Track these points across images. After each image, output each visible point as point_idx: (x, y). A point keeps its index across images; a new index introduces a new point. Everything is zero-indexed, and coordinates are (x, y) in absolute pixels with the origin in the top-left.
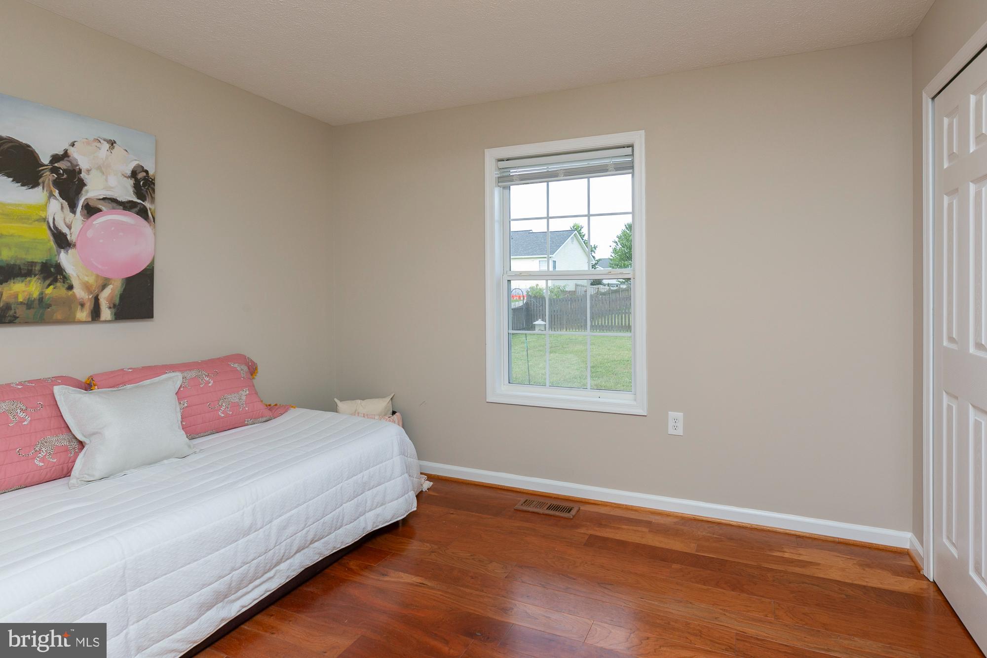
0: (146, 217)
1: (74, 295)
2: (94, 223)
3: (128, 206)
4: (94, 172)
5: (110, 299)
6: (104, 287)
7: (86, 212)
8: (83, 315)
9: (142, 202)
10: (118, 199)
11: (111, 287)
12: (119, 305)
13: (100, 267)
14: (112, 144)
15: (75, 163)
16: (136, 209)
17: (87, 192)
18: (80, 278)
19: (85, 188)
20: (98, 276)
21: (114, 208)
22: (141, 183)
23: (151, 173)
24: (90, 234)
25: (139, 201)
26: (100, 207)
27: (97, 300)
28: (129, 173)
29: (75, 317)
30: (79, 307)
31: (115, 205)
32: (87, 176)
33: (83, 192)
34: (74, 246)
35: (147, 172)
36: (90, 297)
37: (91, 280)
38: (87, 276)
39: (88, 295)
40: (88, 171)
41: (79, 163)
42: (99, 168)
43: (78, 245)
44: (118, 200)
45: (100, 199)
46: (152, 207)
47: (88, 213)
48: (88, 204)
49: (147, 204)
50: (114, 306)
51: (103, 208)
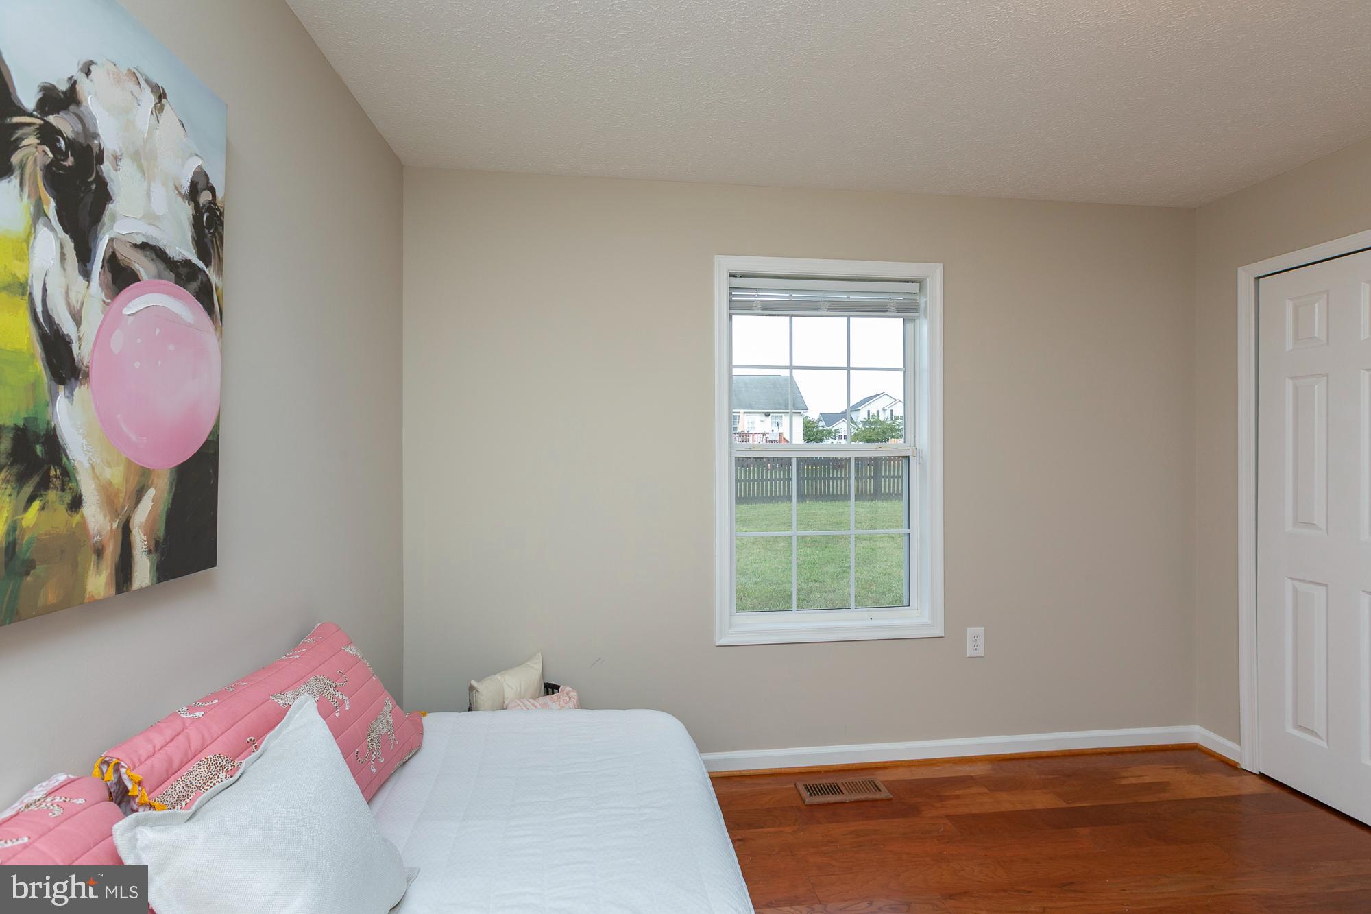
0: (210, 310)
1: (83, 525)
2: (126, 311)
3: (183, 273)
4: (126, 165)
5: (149, 530)
6: (140, 493)
7: (109, 276)
8: (98, 582)
9: (205, 268)
10: (167, 252)
11: (151, 493)
12: (165, 539)
13: (133, 438)
14: (160, 101)
15: (92, 129)
16: (195, 285)
17: (113, 219)
18: (97, 471)
19: (110, 207)
20: (129, 464)
21: (160, 276)
22: (205, 219)
23: (220, 194)
24: (117, 342)
25: (201, 264)
26: (137, 267)
27: (126, 530)
28: (186, 186)
29: (84, 590)
30: (94, 558)
31: (162, 266)
32: (113, 173)
33: (106, 218)
34: (87, 375)
35: (212, 190)
36: (115, 525)
37: (115, 475)
38: (110, 466)
39: (111, 522)
40: (117, 158)
41: (100, 131)
42: (136, 157)
43: (94, 375)
44: (166, 255)
45: (136, 246)
46: (220, 284)
47: (114, 281)
48: (114, 253)
49: (211, 273)
50: (157, 543)
51: (142, 273)
